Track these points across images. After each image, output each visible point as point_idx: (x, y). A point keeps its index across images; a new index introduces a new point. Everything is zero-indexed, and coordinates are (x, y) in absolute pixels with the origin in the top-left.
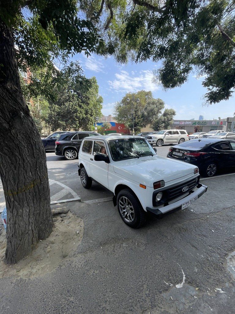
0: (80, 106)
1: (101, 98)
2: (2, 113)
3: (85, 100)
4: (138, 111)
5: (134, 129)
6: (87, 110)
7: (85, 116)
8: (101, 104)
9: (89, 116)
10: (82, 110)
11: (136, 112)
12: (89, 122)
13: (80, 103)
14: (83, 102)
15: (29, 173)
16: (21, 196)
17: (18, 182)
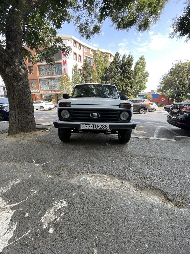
0: (122, 80)
1: (147, 72)
2: (1, 62)
3: (127, 75)
4: (184, 80)
5: (176, 100)
6: (128, 83)
7: (124, 88)
8: (146, 78)
9: (128, 88)
10: (123, 83)
11: (181, 81)
12: (128, 93)
13: (122, 78)
14: (125, 77)
15: (16, 94)
16: (12, 105)
17: (11, 97)
